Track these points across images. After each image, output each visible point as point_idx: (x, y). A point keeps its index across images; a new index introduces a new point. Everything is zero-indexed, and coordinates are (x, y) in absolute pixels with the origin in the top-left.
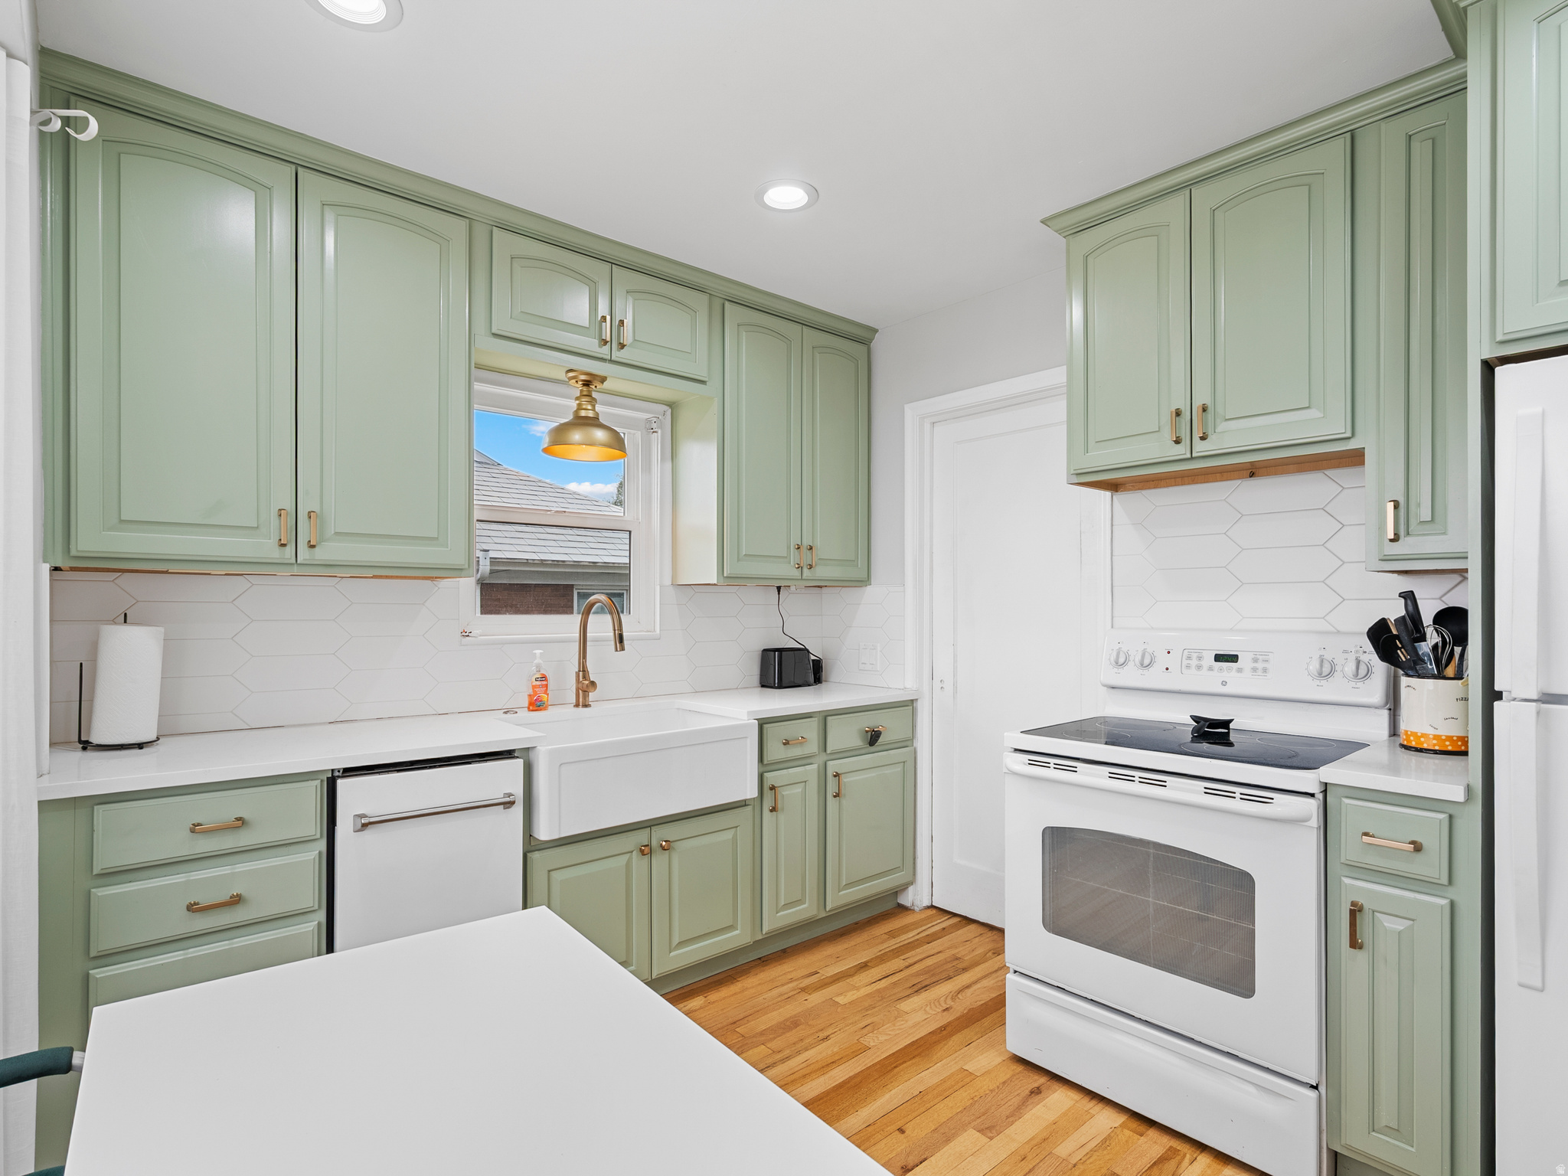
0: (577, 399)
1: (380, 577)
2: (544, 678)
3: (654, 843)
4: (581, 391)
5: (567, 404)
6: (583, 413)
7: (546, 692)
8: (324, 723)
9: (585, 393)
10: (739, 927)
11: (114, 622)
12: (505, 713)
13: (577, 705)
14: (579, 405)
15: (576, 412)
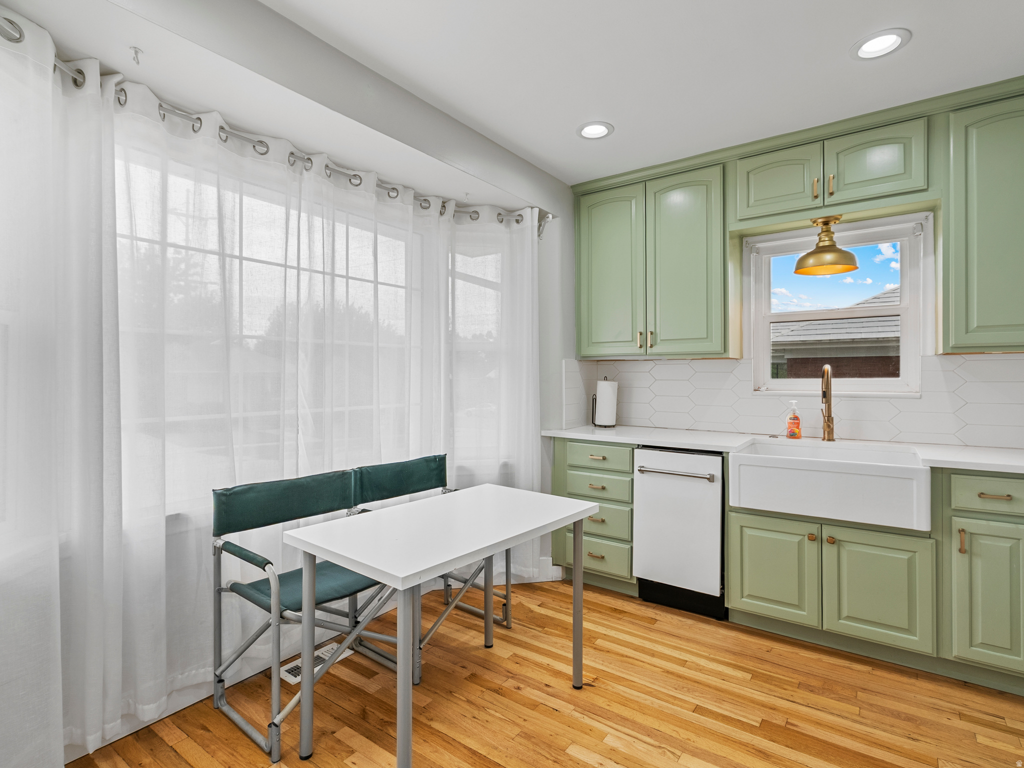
0: (819, 235)
1: (706, 359)
2: (796, 418)
3: (825, 537)
4: (822, 229)
5: (812, 240)
6: (821, 244)
7: (798, 427)
8: (684, 429)
9: (824, 230)
10: (918, 634)
11: (601, 380)
12: (770, 437)
13: (824, 439)
14: (820, 239)
15: (817, 244)
